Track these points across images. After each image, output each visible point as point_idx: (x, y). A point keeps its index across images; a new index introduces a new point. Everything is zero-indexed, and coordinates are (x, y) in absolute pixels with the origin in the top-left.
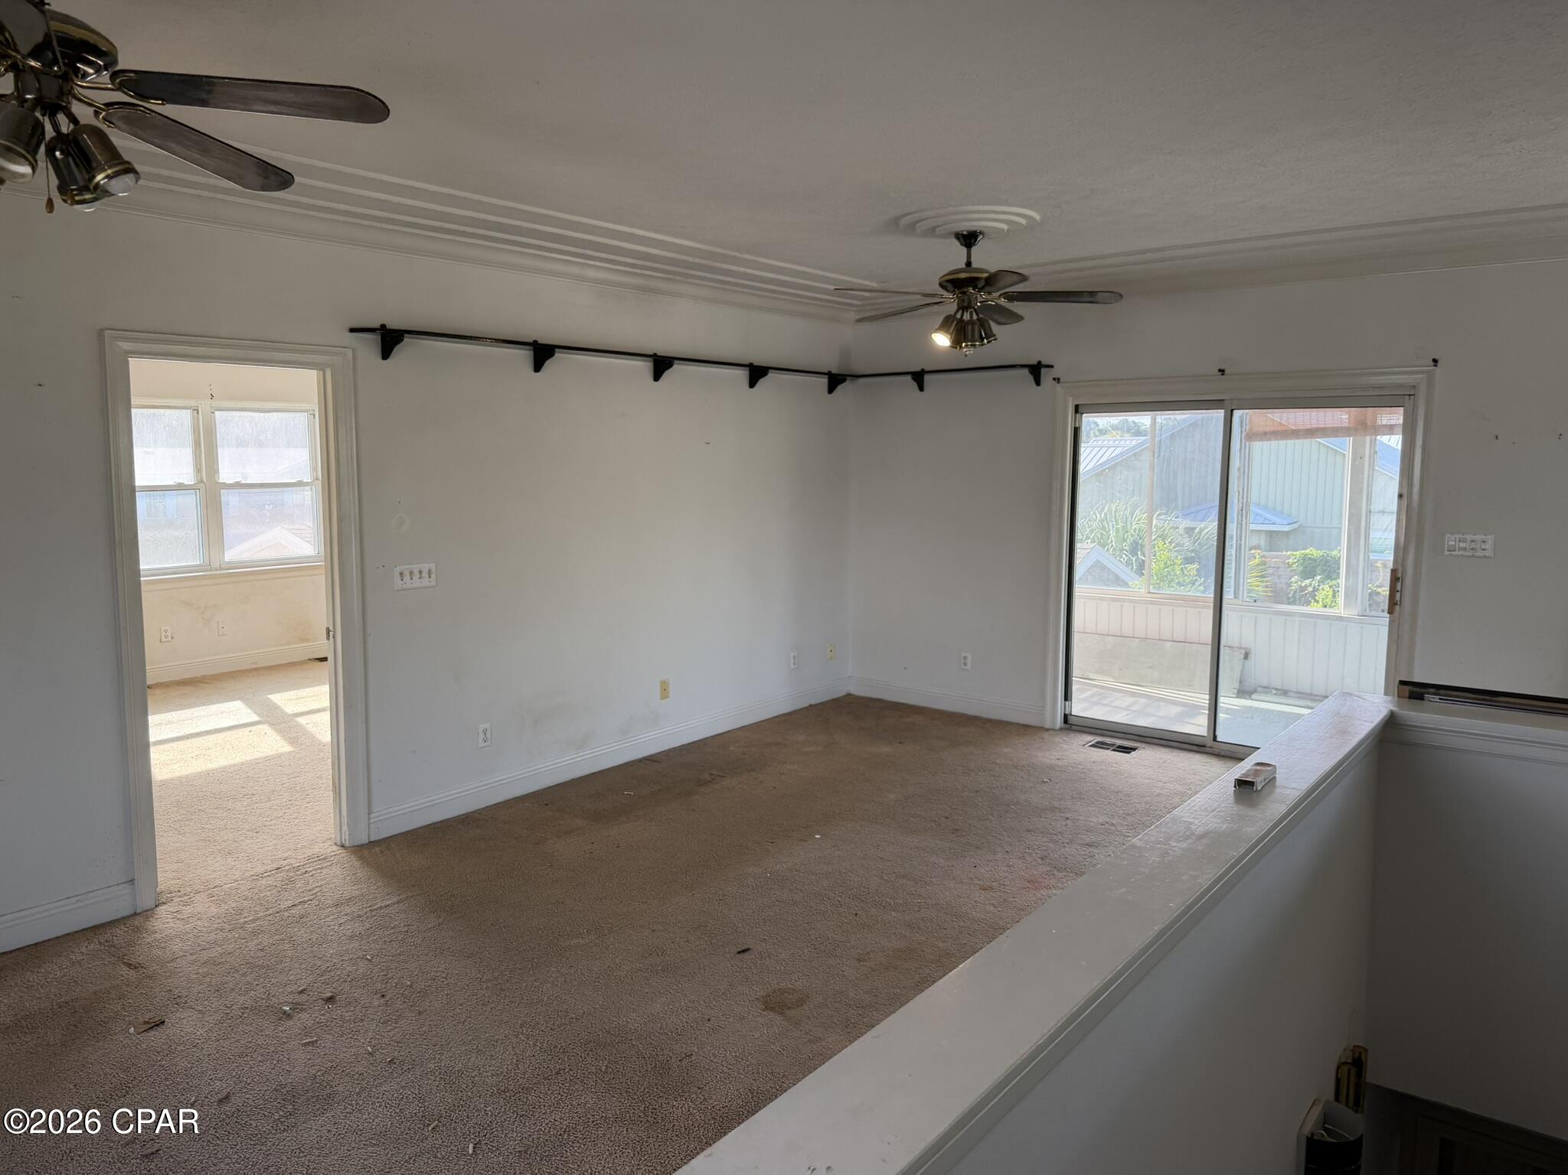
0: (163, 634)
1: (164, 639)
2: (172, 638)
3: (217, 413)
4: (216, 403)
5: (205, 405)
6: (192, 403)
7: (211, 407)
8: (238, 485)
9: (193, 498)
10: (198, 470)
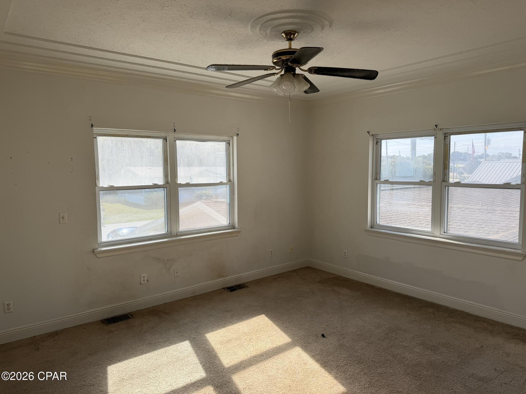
0: (142, 279)
1: (142, 282)
2: (147, 281)
3: (178, 142)
4: (177, 135)
5: (170, 136)
6: (163, 134)
7: (174, 138)
8: (188, 185)
9: (162, 193)
10: (166, 176)
